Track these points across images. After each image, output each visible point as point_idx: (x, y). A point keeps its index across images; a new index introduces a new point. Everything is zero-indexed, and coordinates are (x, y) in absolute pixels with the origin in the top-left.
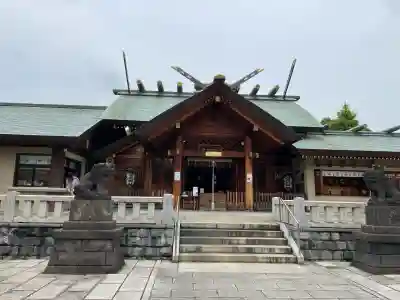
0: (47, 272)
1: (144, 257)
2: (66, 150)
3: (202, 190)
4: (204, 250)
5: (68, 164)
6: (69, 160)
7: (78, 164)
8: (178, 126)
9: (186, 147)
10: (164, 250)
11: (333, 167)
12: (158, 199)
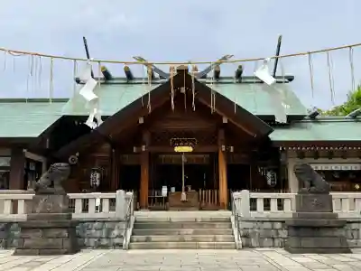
0: (15, 254)
1: (99, 246)
2: (25, 150)
3: (173, 189)
4: (153, 239)
5: (28, 165)
6: (29, 161)
7: (38, 164)
8: (141, 121)
9: (153, 143)
10: (117, 241)
11: (320, 160)
12: (111, 195)
